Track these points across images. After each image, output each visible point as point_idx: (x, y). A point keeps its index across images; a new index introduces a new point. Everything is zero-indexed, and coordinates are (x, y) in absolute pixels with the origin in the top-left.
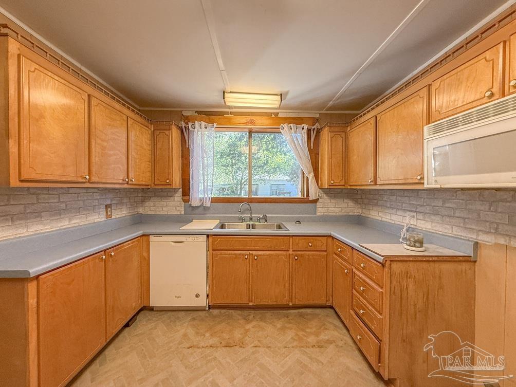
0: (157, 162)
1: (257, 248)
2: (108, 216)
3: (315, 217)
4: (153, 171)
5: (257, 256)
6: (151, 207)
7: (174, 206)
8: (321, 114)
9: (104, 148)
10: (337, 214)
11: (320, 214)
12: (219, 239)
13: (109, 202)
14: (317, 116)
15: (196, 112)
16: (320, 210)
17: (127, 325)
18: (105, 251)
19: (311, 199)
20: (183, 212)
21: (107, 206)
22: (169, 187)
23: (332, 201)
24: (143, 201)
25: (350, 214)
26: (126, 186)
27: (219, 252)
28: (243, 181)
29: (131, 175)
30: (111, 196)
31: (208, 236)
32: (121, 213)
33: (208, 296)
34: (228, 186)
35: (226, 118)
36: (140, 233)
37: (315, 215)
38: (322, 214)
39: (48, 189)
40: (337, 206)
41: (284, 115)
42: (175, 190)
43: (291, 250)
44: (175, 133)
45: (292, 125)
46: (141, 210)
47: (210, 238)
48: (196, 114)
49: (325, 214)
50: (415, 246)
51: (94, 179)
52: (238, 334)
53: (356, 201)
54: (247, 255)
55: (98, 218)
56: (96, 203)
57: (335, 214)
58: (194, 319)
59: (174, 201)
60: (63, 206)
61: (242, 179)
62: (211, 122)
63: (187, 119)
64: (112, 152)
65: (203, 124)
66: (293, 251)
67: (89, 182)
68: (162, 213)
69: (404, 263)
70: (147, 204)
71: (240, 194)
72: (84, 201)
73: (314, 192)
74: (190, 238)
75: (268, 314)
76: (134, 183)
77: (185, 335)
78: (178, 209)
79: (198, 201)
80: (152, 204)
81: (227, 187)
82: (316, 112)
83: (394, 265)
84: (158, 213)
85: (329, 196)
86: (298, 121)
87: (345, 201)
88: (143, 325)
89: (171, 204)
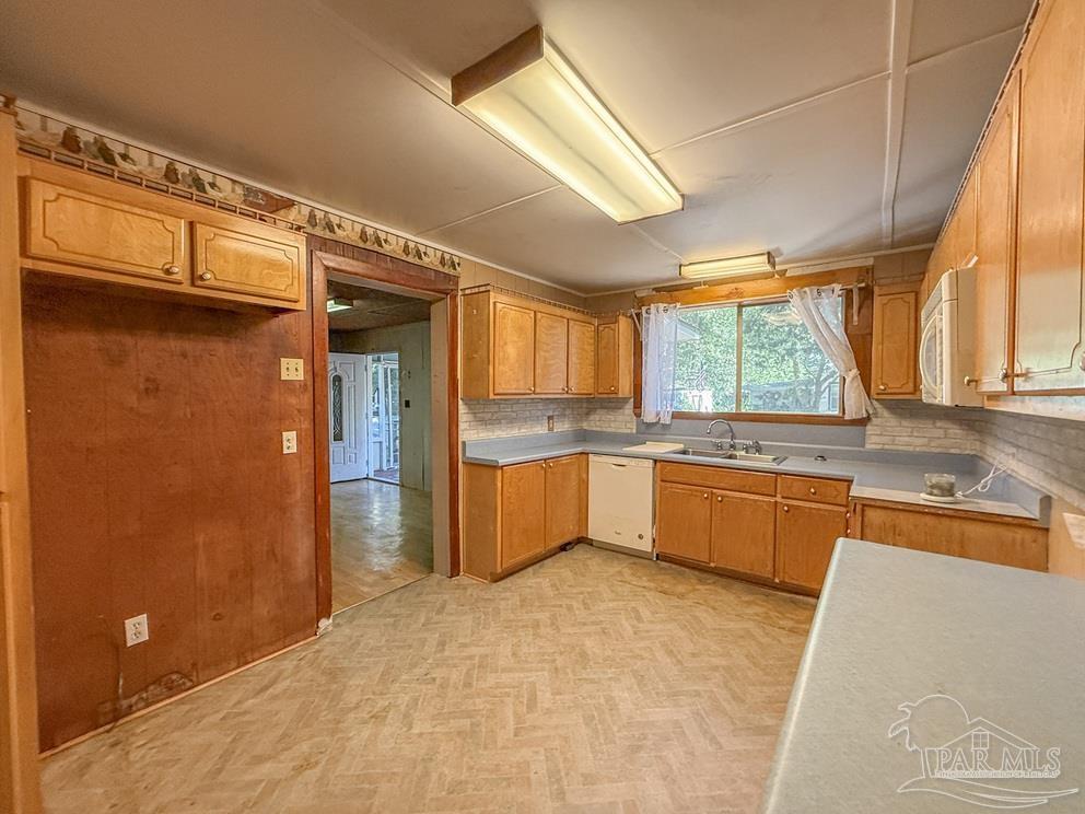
0: (602, 363)
1: (722, 485)
2: (550, 429)
3: (860, 452)
4: (597, 377)
5: (722, 497)
6: (598, 422)
7: (623, 421)
8: (879, 257)
9: (546, 359)
10: (918, 449)
11: (873, 446)
12: (669, 467)
13: (551, 414)
14: (871, 262)
15: (653, 289)
16: (874, 439)
17: (563, 548)
18: (545, 460)
19: (847, 417)
20: (634, 431)
21: (550, 418)
22: (613, 396)
23: (905, 423)
24: (588, 414)
25: (953, 451)
26: (566, 396)
27: (669, 485)
28: (824, 375)
29: (571, 383)
30: (551, 406)
31: (655, 461)
32: (563, 427)
33: (654, 541)
34: (785, 388)
35: (695, 292)
36: (579, 449)
37: (861, 449)
38: (879, 447)
39: (506, 400)
40: (915, 434)
41: (799, 272)
42: (625, 400)
43: (778, 495)
44: (624, 325)
45: (806, 289)
46: (585, 425)
47: (658, 464)
48: (654, 293)
49: (886, 447)
50: (931, 494)
51: (538, 390)
52: (681, 589)
53: (968, 425)
54: (707, 493)
55: (541, 429)
56: (539, 413)
57: (911, 449)
58: (635, 563)
59: (624, 414)
60: (514, 415)
61: (821, 370)
62: (674, 301)
63: (642, 302)
64: (552, 362)
65: (662, 306)
66: (783, 497)
67: (534, 393)
68: (609, 430)
69: (889, 512)
70: (592, 417)
71: (815, 406)
72: (530, 411)
73: (856, 404)
74: (633, 462)
75: (738, 586)
76: (574, 391)
77: (620, 573)
78: (628, 425)
79: (654, 415)
80: (597, 417)
81: (782, 389)
82: (869, 254)
83: (870, 513)
84: (604, 430)
85: (895, 413)
86: (821, 280)
87: (939, 424)
88: (579, 553)
89: (620, 418)
